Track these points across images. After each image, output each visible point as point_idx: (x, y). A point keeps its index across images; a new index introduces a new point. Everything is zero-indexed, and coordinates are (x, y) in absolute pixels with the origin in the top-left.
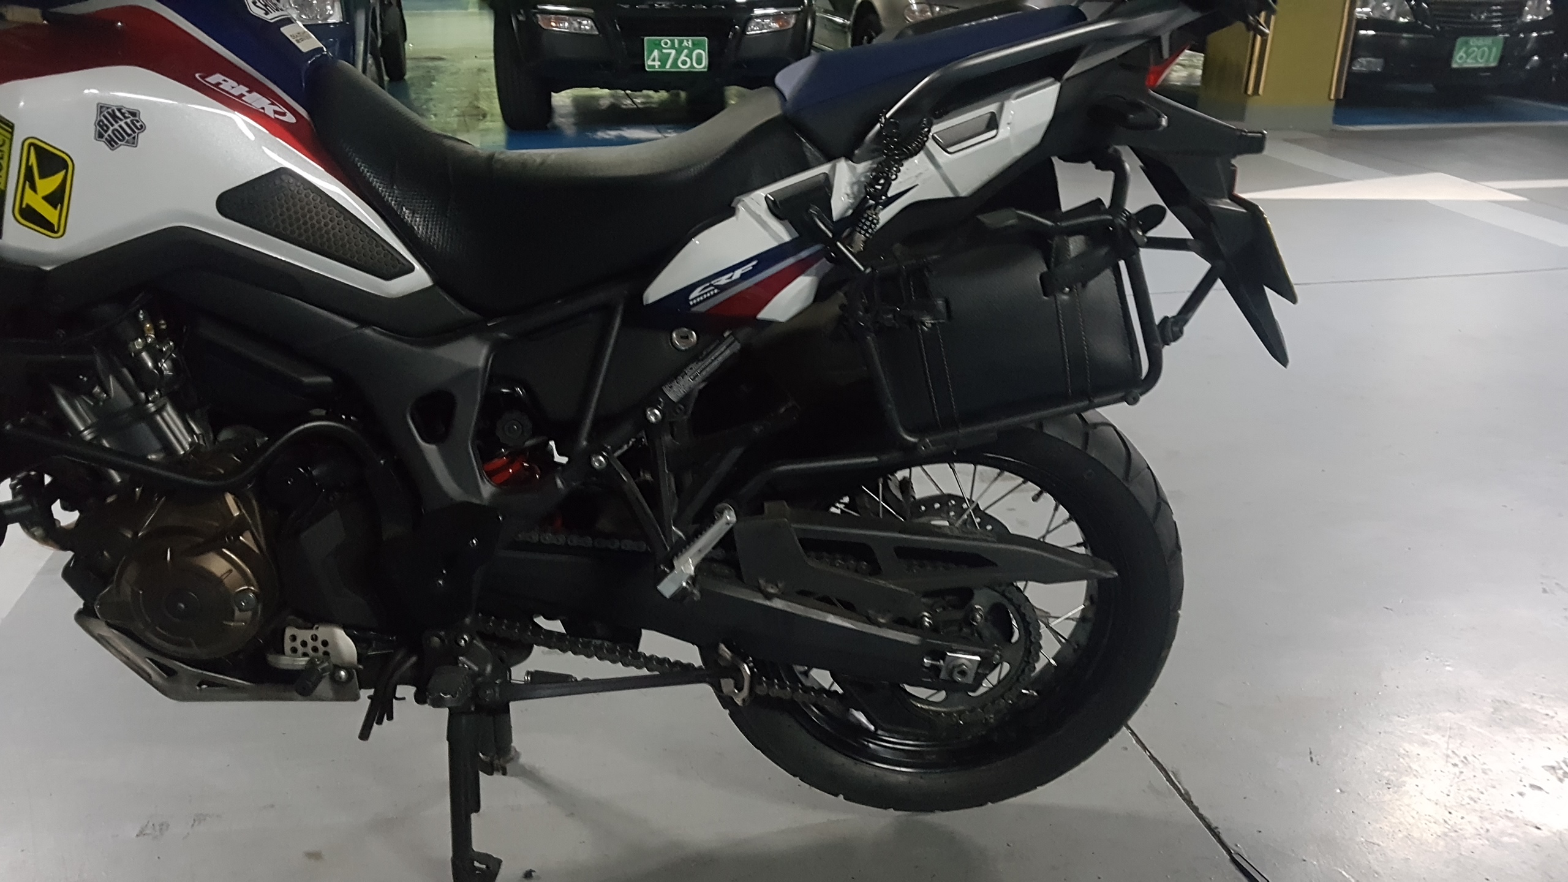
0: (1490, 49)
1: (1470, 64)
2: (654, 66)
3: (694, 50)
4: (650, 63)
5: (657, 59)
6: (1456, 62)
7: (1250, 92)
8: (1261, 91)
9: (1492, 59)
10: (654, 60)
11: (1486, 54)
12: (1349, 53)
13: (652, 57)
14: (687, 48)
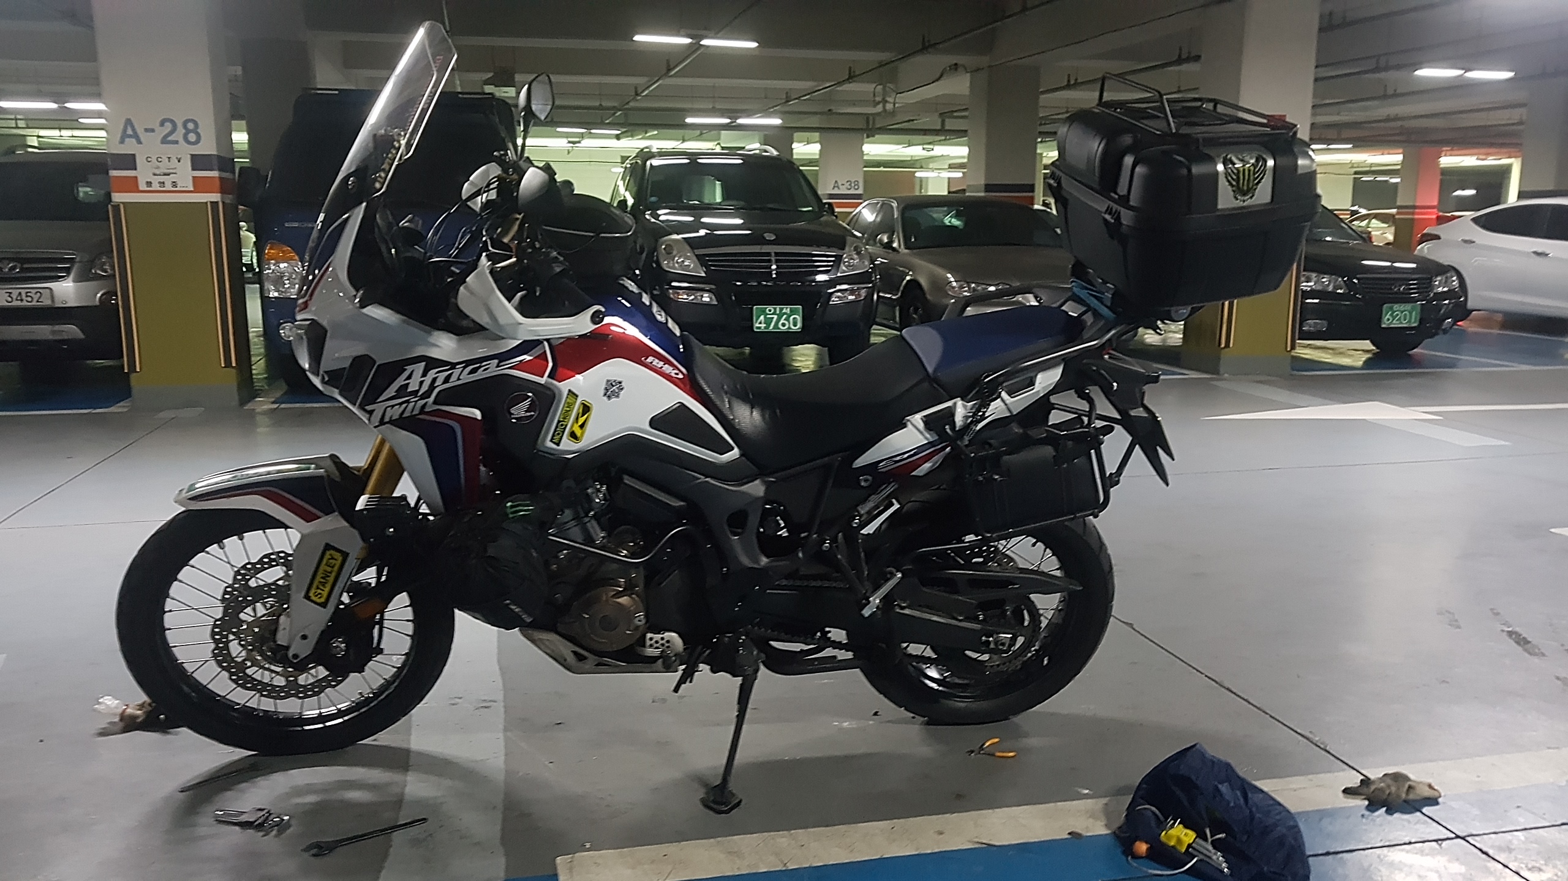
0: (1411, 313)
1: (1395, 324)
2: (759, 328)
3: (791, 316)
4: (757, 325)
5: (763, 322)
6: (1385, 324)
7: (1223, 345)
8: (1231, 345)
9: (1413, 320)
10: (760, 323)
11: (1408, 317)
12: (1298, 316)
13: (759, 321)
14: (785, 313)
